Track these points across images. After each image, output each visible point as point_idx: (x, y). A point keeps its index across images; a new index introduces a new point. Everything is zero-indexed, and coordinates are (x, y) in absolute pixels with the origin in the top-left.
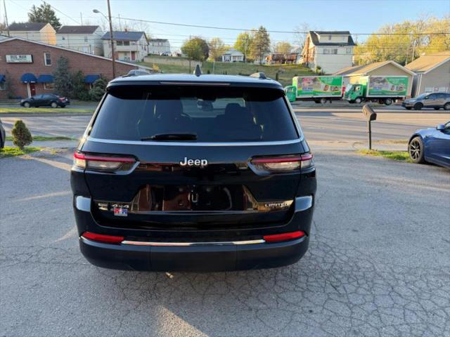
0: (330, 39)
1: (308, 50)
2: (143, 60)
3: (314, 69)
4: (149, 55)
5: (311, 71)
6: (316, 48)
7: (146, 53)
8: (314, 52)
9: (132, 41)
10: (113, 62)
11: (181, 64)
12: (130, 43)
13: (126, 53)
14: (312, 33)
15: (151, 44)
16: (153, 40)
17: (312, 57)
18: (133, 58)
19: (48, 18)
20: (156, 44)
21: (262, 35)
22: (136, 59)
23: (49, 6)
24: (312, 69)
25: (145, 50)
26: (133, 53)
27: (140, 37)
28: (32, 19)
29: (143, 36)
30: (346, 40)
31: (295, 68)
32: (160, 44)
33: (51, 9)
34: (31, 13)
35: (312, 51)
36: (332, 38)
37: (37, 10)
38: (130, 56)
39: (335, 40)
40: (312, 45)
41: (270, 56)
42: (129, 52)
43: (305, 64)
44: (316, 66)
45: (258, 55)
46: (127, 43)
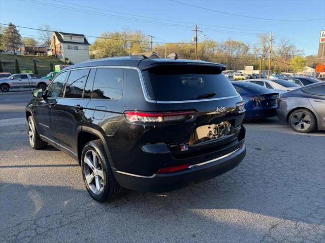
0: (71, 39)
1: (55, 45)
3: (63, 60)
5: (61, 61)
6: (62, 44)
8: (60, 47)
14: (56, 33)
17: (59, 51)
21: (13, 30)
24: (61, 60)
30: (82, 41)
31: (47, 58)
35: (59, 46)
36: (73, 38)
39: (75, 39)
40: (58, 42)
41: (23, 49)
43: (54, 55)
44: (64, 58)
45: (10, 46)
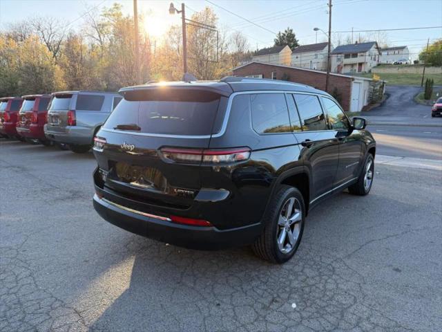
2: (370, 71)
4: (379, 65)
7: (375, 63)
9: (360, 52)
10: (328, 76)
11: (415, 73)
12: (359, 54)
13: (352, 65)
15: (383, 53)
16: (387, 49)
18: (360, 70)
19: (289, 41)
20: (392, 52)
22: (363, 70)
23: (291, 31)
25: (375, 60)
26: (360, 64)
27: (370, 48)
28: (277, 44)
29: (374, 46)
32: (397, 52)
33: (293, 32)
34: (277, 38)
37: (282, 35)
38: (356, 68)
42: (356, 64)
46: (355, 55)
